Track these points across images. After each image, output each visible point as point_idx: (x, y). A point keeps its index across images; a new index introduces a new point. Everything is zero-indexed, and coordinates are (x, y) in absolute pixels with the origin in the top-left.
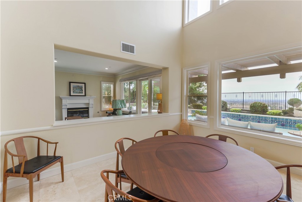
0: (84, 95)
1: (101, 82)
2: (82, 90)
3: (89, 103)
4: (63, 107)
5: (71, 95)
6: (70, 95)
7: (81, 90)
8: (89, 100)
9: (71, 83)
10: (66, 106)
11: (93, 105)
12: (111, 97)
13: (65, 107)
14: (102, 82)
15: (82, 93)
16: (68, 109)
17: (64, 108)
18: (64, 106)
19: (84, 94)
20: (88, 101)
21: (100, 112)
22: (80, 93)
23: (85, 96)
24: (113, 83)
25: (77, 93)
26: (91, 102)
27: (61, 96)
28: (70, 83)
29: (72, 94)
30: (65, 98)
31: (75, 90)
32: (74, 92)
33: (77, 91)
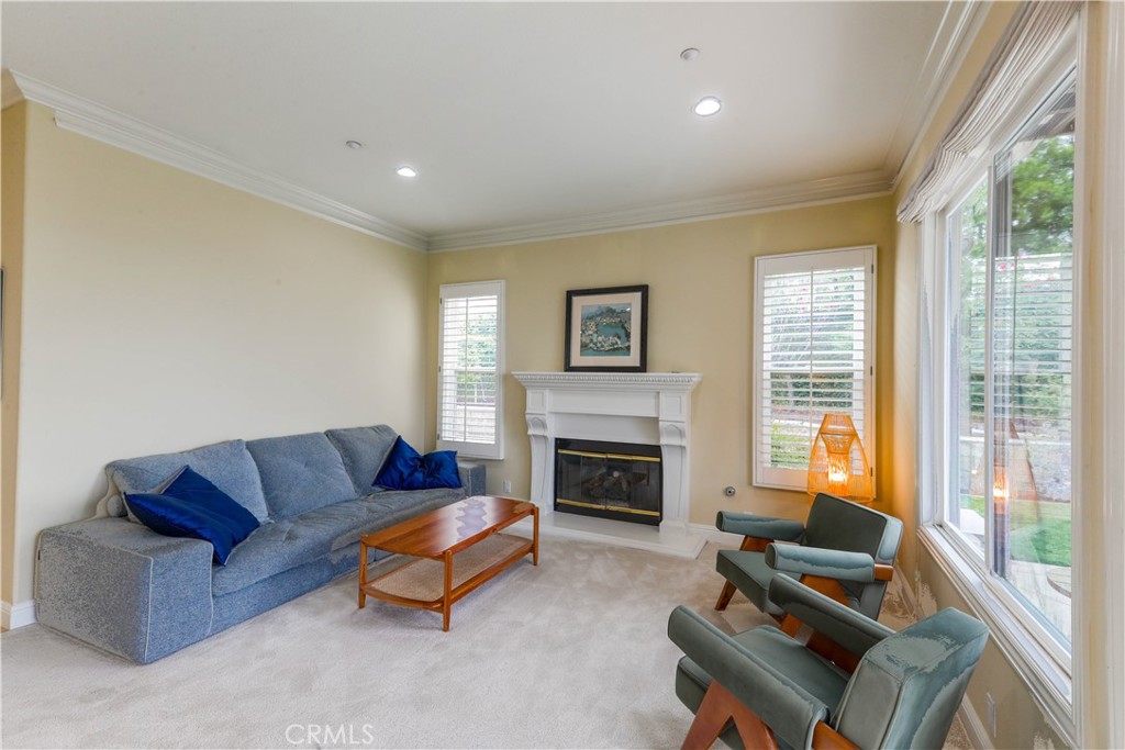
0: (636, 362)
2: (628, 335)
3: (656, 420)
4: (532, 432)
5: (574, 363)
6: (568, 368)
7: (621, 332)
8: (658, 394)
10: (543, 425)
11: (681, 434)
12: (850, 375)
13: (540, 432)
14: (762, 263)
15: (628, 348)
16: (561, 443)
17: (536, 437)
19: (633, 359)
20: (651, 401)
22: (614, 351)
23: (643, 368)
24: (871, 253)
25: (598, 351)
26: (672, 411)
27: (521, 374)
28: (570, 295)
29: (577, 357)
30: (543, 384)
31: (590, 332)
32: (584, 346)
33: (600, 338)
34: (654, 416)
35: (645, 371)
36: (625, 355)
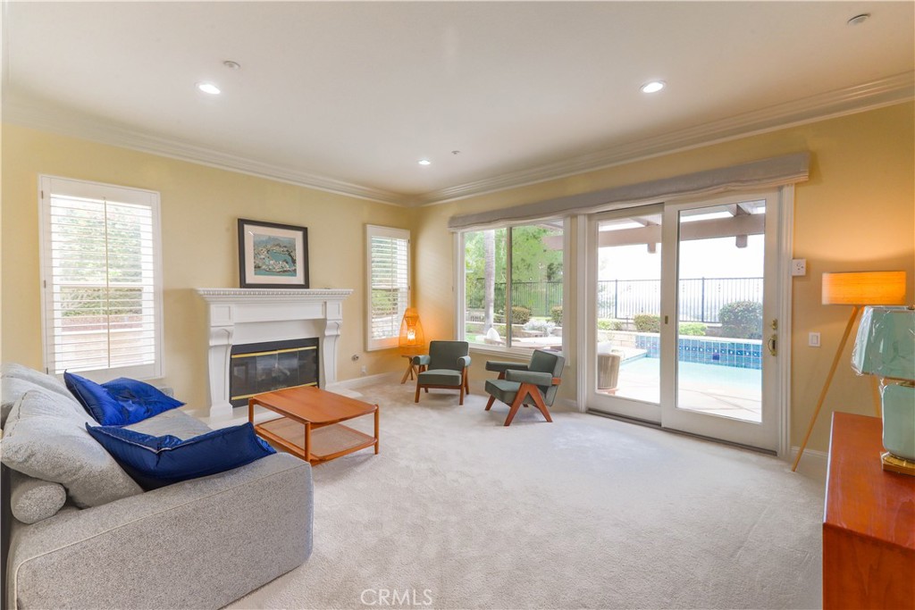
0: (301, 282)
1: (364, 226)
2: (294, 262)
3: (325, 320)
4: (212, 343)
5: (248, 281)
6: (243, 284)
7: (289, 259)
8: (326, 303)
9: (246, 226)
10: (229, 335)
11: (338, 327)
13: (224, 342)
14: (370, 228)
15: (295, 271)
16: (236, 349)
17: (215, 346)
18: (219, 335)
19: (299, 279)
20: (320, 308)
21: (363, 357)
22: (284, 272)
23: (306, 285)
24: (407, 233)
25: (270, 272)
26: (334, 313)
27: (201, 289)
28: (242, 222)
29: (251, 277)
30: (221, 297)
31: (262, 257)
32: (257, 267)
33: (271, 262)
34: (321, 317)
35: (308, 287)
36: (292, 275)
